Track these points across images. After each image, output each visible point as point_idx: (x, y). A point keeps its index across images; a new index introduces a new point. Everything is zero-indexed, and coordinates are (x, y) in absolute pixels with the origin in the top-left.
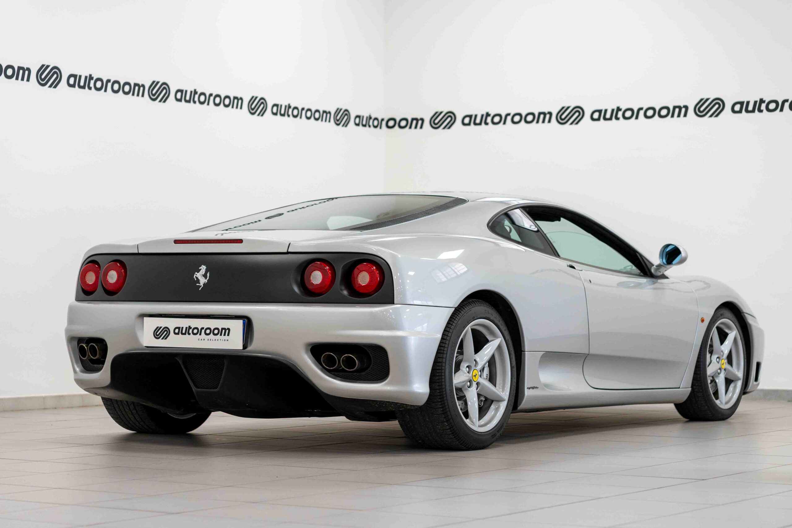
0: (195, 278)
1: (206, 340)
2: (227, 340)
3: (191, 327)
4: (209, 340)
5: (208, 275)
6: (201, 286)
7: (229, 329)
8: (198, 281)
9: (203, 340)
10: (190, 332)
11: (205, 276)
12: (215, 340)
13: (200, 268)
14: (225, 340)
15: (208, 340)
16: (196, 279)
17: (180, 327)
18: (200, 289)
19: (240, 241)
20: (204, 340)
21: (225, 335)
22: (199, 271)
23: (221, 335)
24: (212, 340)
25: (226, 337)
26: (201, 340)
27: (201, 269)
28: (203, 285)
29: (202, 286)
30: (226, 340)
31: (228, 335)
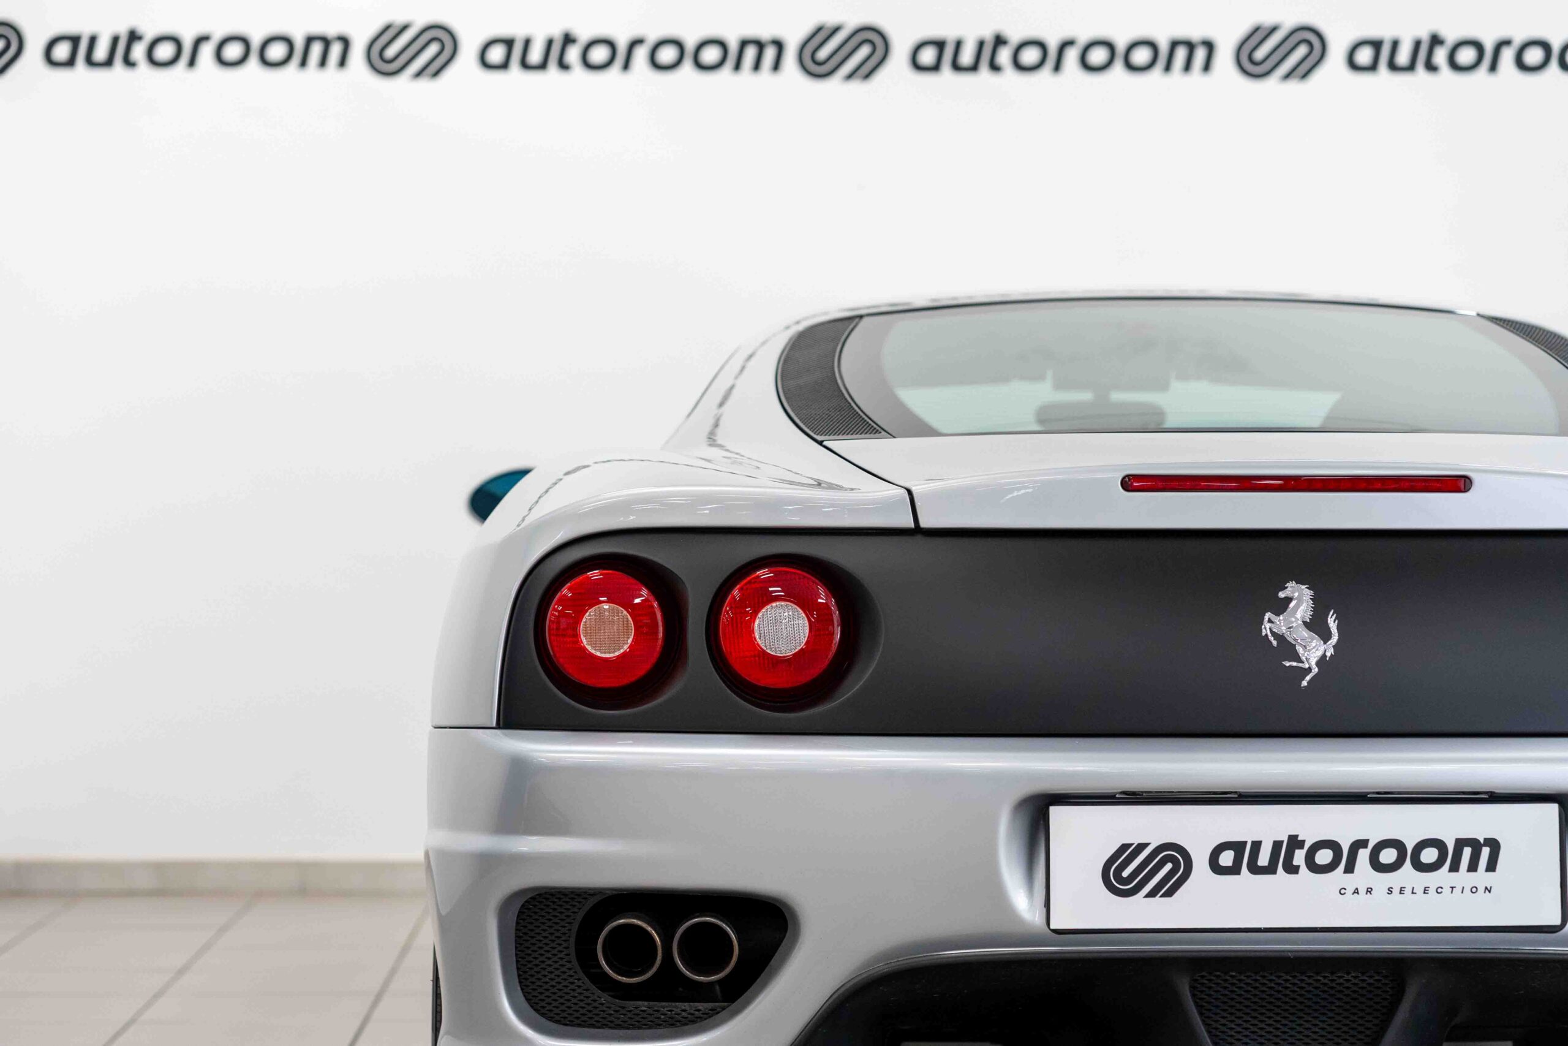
0: (1271, 638)
1: (1380, 891)
2: (1488, 890)
3: (1303, 842)
4: (1396, 891)
5: (1332, 623)
6: (1310, 670)
7: (1494, 845)
8: (1288, 648)
9: (1362, 891)
10: (1295, 863)
11: (1317, 625)
12: (1425, 891)
13: (1282, 595)
14: (1474, 890)
15: (1390, 891)
16: (1275, 643)
17: (1245, 843)
18: (1305, 683)
19: (1457, 484)
20: (1369, 891)
21: (1473, 867)
22: (1281, 607)
23: (1454, 868)
24: (1408, 891)
25: (1481, 876)
26: (1356, 892)
27: (1289, 600)
28: (1317, 664)
29: (1315, 670)
30: (1481, 889)
31: (1491, 867)
